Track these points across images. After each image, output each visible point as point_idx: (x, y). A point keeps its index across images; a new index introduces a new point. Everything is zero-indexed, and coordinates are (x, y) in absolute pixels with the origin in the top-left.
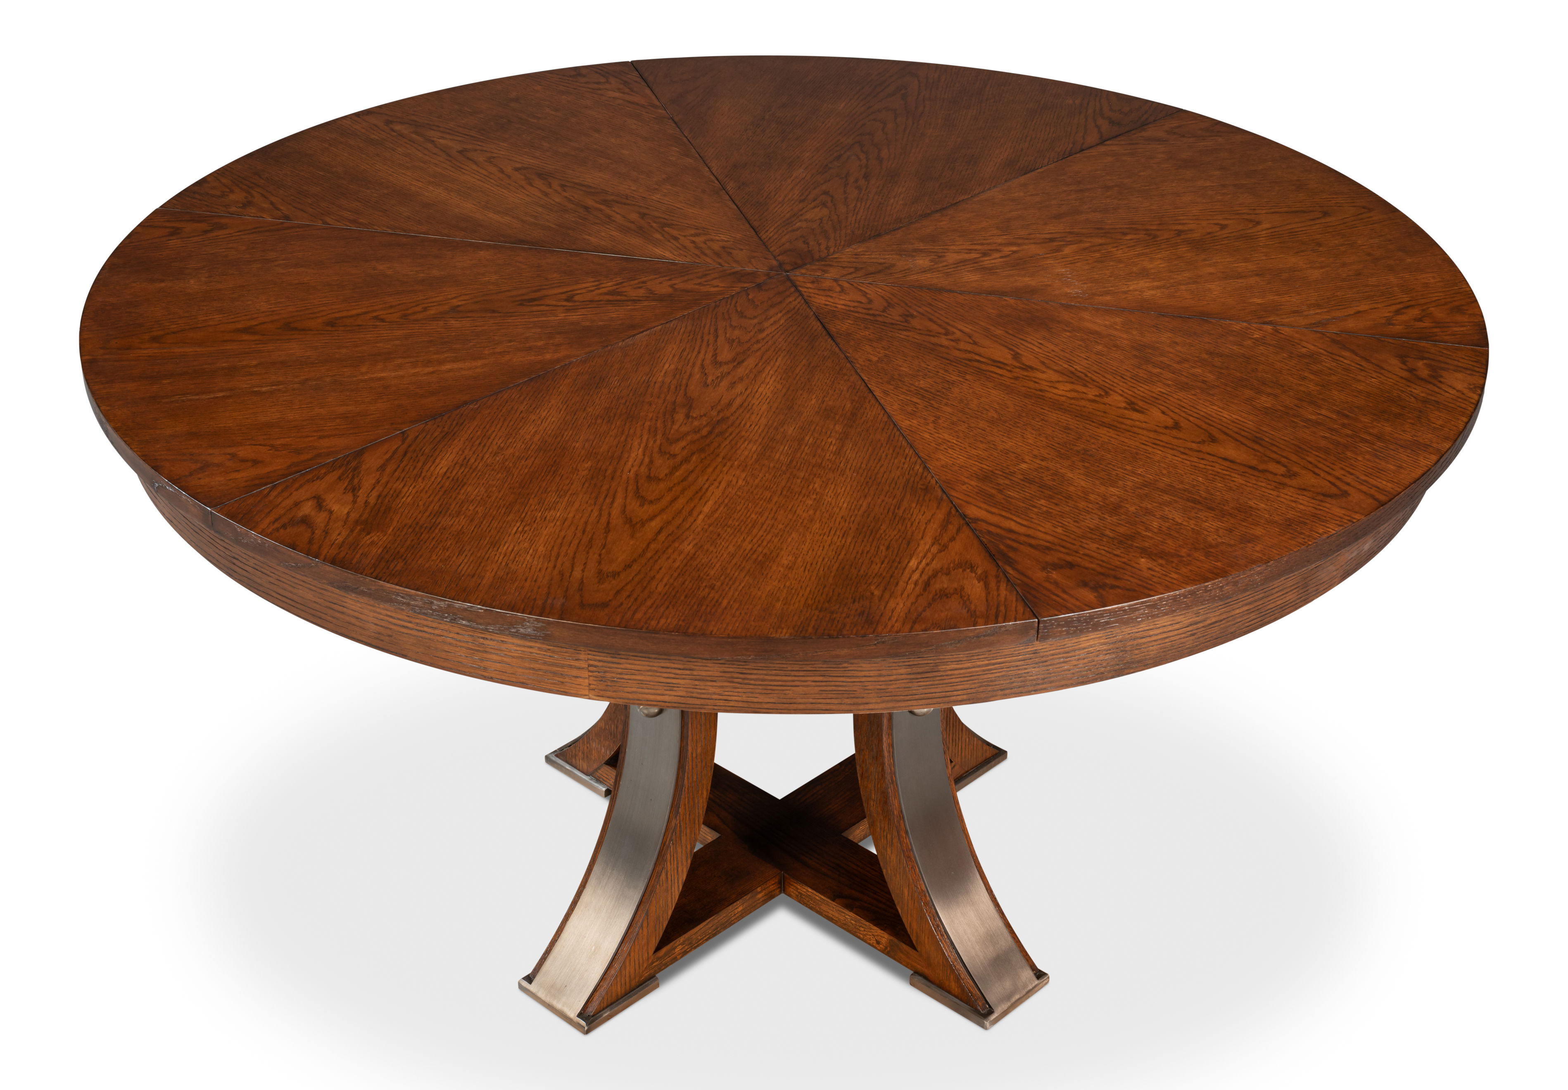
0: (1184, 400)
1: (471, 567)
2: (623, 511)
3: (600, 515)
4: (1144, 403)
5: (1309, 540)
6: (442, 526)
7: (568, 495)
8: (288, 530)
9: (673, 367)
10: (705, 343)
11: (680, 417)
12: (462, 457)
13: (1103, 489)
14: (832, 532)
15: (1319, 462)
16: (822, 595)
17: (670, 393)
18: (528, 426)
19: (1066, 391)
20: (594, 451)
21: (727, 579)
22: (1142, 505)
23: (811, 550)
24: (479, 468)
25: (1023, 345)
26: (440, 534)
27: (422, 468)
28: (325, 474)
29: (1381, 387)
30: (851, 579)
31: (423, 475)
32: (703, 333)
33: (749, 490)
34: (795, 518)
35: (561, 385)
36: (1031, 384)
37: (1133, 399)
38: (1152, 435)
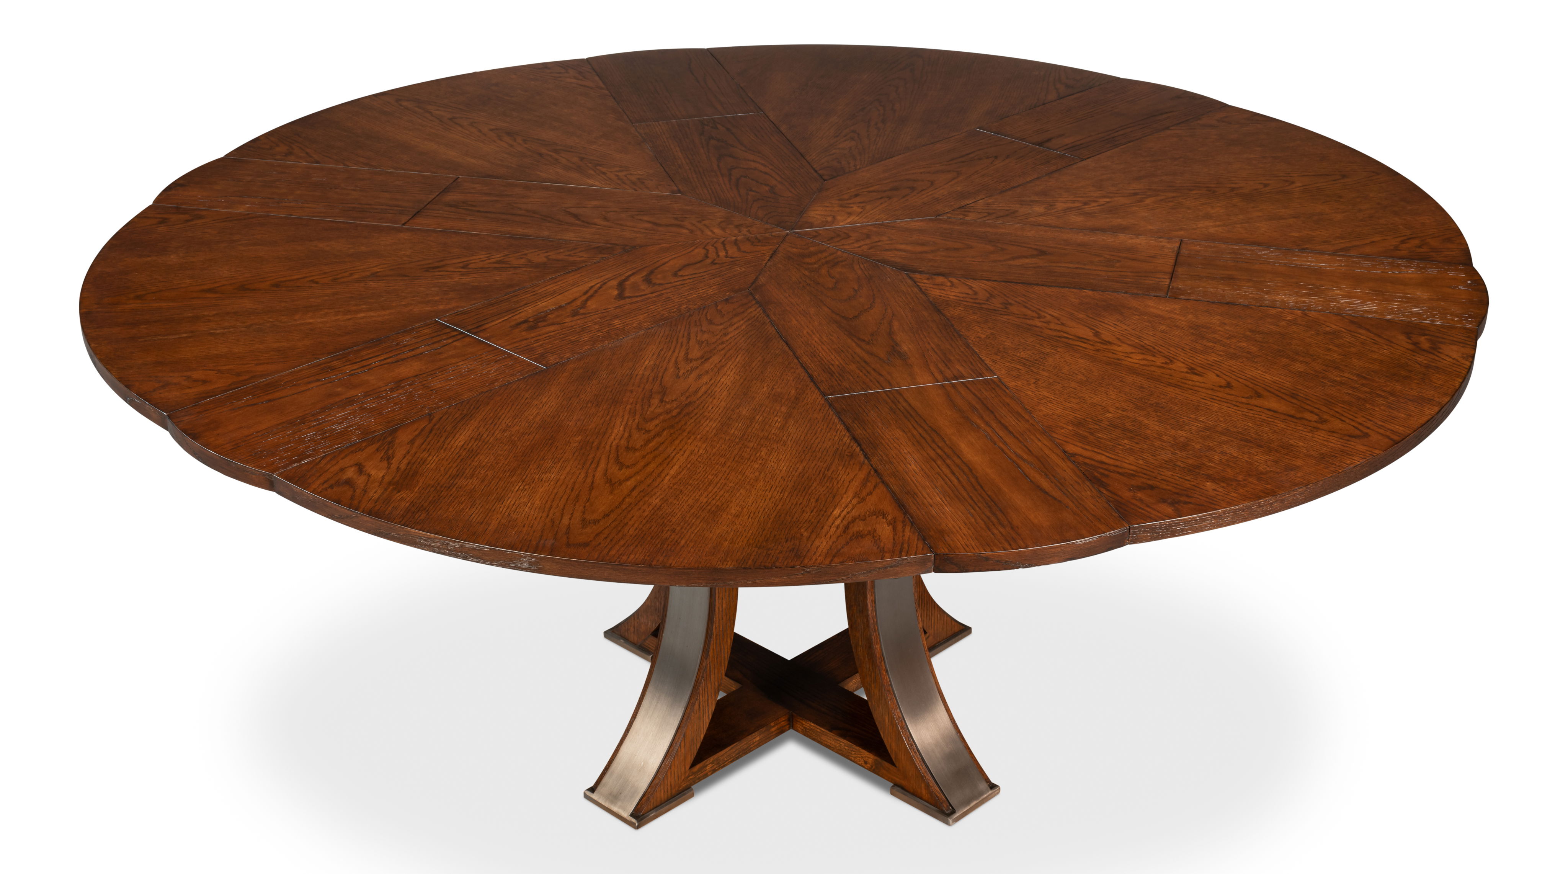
0: (1234, 367)
1: (480, 517)
2: (605, 474)
3: (586, 476)
4: (1202, 369)
5: (1339, 469)
6: (459, 485)
7: (561, 462)
8: (335, 489)
9: (652, 363)
10: (679, 345)
11: (655, 401)
12: (477, 433)
13: (1173, 432)
14: (773, 489)
15: (1344, 412)
16: (761, 536)
17: (648, 383)
18: (532, 409)
19: (1139, 360)
20: (584, 428)
21: (686, 525)
22: (1205, 444)
23: (755, 502)
24: (490, 442)
25: (1101, 325)
26: (456, 492)
27: (444, 442)
28: (366, 447)
29: (1391, 356)
30: (785, 524)
31: (445, 447)
32: (678, 336)
33: (708, 457)
34: (743, 478)
35: (560, 378)
36: (1110, 355)
37: (1193, 366)
38: (1209, 392)
